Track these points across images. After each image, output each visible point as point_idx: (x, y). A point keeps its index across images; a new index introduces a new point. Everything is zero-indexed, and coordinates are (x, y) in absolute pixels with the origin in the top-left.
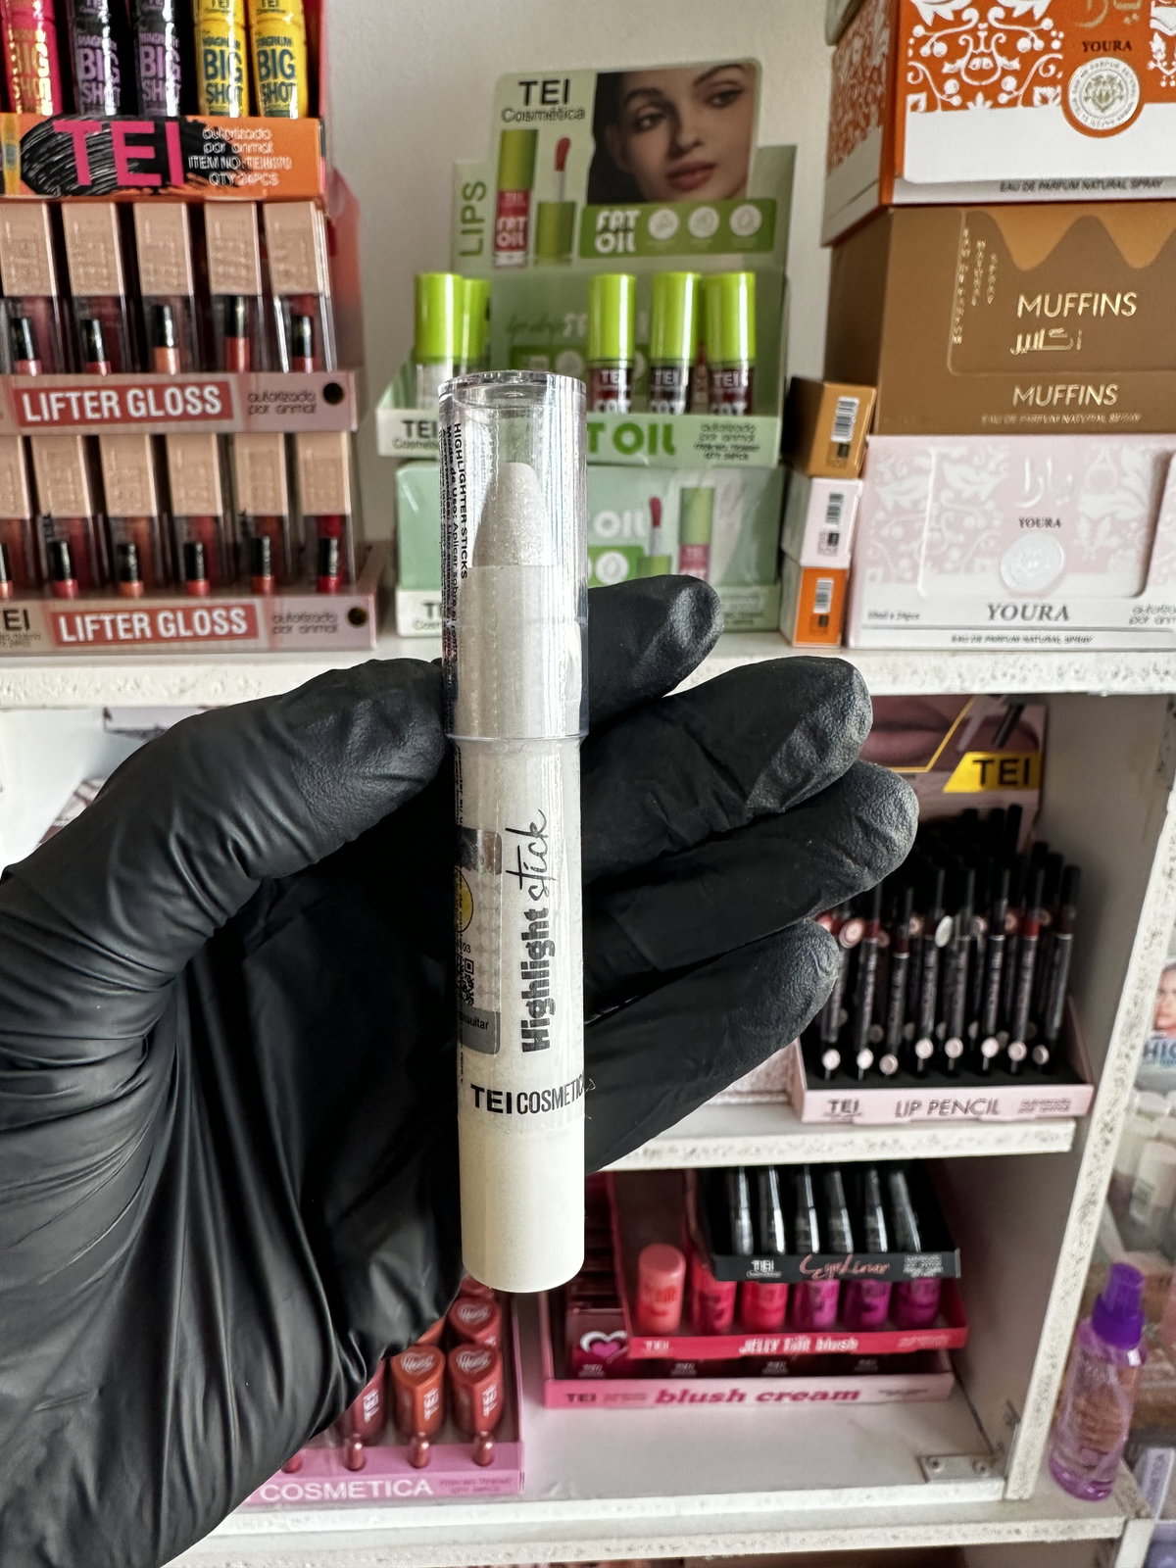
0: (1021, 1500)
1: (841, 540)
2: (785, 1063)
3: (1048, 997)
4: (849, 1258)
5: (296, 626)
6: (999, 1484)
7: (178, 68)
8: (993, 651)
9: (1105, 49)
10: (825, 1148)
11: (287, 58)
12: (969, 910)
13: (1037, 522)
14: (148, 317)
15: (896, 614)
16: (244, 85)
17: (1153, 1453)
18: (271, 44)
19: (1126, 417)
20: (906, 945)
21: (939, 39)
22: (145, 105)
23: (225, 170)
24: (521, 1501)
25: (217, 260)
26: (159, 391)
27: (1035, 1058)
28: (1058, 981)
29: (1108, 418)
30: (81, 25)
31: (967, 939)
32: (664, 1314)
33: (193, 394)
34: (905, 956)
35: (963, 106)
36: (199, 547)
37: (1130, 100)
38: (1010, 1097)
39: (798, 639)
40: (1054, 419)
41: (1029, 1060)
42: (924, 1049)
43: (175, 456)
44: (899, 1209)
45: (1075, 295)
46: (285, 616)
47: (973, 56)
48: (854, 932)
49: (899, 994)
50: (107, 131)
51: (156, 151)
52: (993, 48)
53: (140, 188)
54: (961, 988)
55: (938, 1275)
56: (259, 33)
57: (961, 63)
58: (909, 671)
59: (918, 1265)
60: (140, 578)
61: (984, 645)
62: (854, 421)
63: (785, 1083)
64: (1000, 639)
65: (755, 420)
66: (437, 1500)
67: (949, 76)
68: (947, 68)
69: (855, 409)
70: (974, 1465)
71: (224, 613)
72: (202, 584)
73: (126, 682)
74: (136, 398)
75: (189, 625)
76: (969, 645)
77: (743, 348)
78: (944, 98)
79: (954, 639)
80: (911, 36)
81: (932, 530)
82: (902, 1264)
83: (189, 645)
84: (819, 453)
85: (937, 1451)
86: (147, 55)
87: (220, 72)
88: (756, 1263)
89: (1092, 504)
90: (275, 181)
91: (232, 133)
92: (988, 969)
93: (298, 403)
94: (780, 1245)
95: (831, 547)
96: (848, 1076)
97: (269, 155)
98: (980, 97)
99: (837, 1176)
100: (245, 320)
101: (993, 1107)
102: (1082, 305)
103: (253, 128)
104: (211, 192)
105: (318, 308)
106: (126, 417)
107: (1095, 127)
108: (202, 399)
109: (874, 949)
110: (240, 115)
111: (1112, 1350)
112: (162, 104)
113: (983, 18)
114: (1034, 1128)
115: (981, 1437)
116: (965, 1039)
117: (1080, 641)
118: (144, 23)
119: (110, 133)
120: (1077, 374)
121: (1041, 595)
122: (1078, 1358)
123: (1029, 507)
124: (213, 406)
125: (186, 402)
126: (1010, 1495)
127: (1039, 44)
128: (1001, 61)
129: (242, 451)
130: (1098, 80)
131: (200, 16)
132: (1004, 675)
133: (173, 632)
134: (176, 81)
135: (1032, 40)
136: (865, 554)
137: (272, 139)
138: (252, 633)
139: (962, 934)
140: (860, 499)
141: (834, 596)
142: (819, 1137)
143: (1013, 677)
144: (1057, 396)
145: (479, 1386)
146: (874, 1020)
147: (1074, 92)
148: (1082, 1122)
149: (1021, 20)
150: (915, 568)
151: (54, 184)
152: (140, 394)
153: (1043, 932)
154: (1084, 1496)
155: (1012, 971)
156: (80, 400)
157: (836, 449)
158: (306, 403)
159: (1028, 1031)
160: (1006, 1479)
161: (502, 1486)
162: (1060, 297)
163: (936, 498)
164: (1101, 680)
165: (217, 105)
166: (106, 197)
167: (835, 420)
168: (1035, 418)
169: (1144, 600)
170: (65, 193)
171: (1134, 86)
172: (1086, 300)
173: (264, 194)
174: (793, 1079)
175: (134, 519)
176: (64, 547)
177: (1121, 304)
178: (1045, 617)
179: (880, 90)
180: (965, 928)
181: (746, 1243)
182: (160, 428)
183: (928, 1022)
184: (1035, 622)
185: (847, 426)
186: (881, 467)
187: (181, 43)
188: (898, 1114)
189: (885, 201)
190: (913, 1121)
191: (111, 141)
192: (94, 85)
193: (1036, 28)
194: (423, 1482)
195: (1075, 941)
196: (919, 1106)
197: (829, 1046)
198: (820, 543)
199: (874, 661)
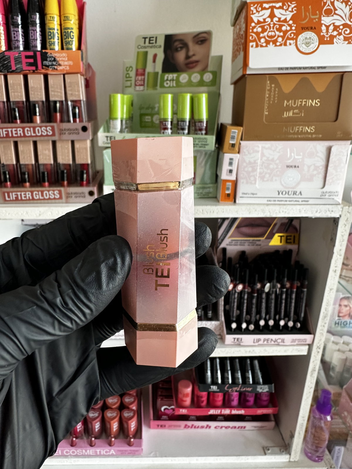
0: (295, 461)
1: (233, 172)
2: (220, 326)
3: (300, 308)
4: (240, 386)
5: (73, 196)
6: (288, 456)
7: (41, 37)
8: (279, 204)
9: (308, 29)
10: (232, 352)
11: (72, 34)
12: (275, 281)
13: (291, 167)
14: (32, 107)
15: (250, 193)
16: (60, 41)
17: (337, 448)
18: (67, 29)
19: (317, 136)
20: (256, 291)
21: (259, 27)
22: (31, 47)
23: (54, 65)
24: (142, 457)
25: (52, 91)
26: (34, 128)
27: (296, 326)
28: (302, 302)
29: (312, 136)
30: (13, 25)
31: (274, 290)
32: (186, 401)
33: (44, 129)
34: (256, 295)
35: (266, 46)
36: (46, 173)
37: (316, 44)
38: (288, 338)
39: (221, 200)
40: (296, 136)
41: (294, 326)
42: (262, 323)
43: (40, 147)
44: (256, 371)
45: (301, 100)
46: (70, 193)
47: (269, 32)
48: (240, 287)
49: (254, 306)
50: (20, 55)
51: (34, 60)
52: (275, 29)
53: (29, 71)
54: (273, 305)
55: (267, 392)
56: (64, 26)
57: (266, 34)
58: (254, 210)
59: (261, 388)
60: (29, 182)
61: (277, 203)
62: (236, 137)
63: (220, 332)
64: (281, 201)
65: (208, 137)
66: (117, 456)
67: (262, 37)
68: (262, 35)
69: (236, 133)
70: (280, 450)
71: (53, 192)
72: (47, 184)
73: (24, 212)
74: (27, 130)
75: (42, 195)
76: (272, 202)
77: (204, 115)
78: (261, 44)
79: (268, 201)
80: (251, 26)
81: (260, 168)
82: (256, 388)
83: (42, 201)
84: (226, 146)
85: (269, 445)
86: (32, 33)
87: (52, 37)
88: (212, 387)
89: (308, 161)
90: (68, 68)
91: (56, 55)
92: (281, 299)
93: (74, 131)
94: (220, 381)
95: (230, 174)
96: (239, 331)
97: (66, 61)
98: (271, 43)
99: (237, 360)
100: (59, 108)
102: (303, 103)
103: (62, 53)
104: (50, 71)
105: (81, 104)
106: (25, 136)
107: (305, 52)
108: (47, 131)
109: (246, 292)
110: (59, 50)
111: (322, 416)
112: (36, 47)
113: (272, 21)
114: (295, 347)
115: (283, 442)
116: (275, 320)
117: (306, 202)
118: (31, 24)
119: (21, 55)
120: (302, 123)
121: (293, 188)
122: (312, 418)
123: (289, 162)
124: (50, 133)
125: (42, 131)
126: (291, 460)
127: (288, 28)
128: (277, 33)
129: (59, 145)
130: (306, 38)
131: (47, 22)
132: (283, 212)
133: (38, 197)
134: (40, 40)
135: (287, 27)
136: (240, 176)
137: (67, 56)
138: (61, 198)
140: (238, 160)
141: (231, 188)
142: (230, 349)
143: (285, 212)
144: (296, 130)
145: (130, 422)
146: (247, 314)
147: (299, 42)
148: (310, 346)
149: (283, 21)
150: (255, 180)
151: (4, 70)
152: (29, 129)
153: (298, 288)
154: (315, 461)
155: (289, 300)
156: (12, 131)
157: (231, 145)
158: (77, 132)
159: (294, 317)
160: (290, 455)
161: (136, 452)
162: (297, 101)
163: (261, 159)
164: (312, 213)
165: (52, 47)
166: (20, 73)
167: (231, 136)
168: (291, 136)
169: (324, 190)
170: (8, 72)
171: (317, 39)
172: (305, 102)
173: (65, 72)
174: (223, 331)
175: (28, 165)
176: (7, 173)
177: (315, 103)
178: (295, 194)
179: (243, 41)
180: (273, 287)
181: (209, 380)
182: (35, 139)
183: (263, 315)
184: (292, 196)
185: (234, 138)
186: (245, 150)
187: (41, 29)
188: (254, 342)
189: (245, 73)
190: (259, 345)
191: (21, 57)
192: (16, 42)
193: (288, 23)
194: (112, 450)
195: (308, 291)
196: (260, 340)
197: (233, 322)
198: (227, 173)
199: (244, 207)
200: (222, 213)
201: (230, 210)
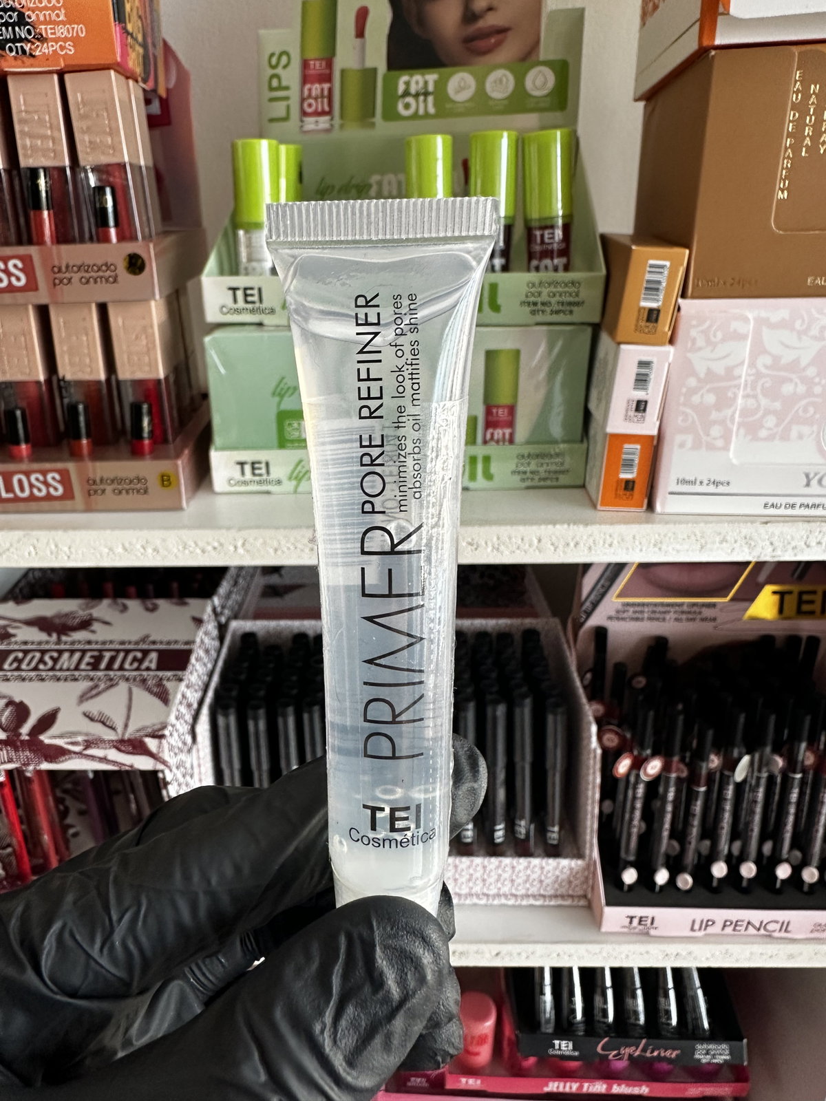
1: (649, 407)
2: (586, 873)
4: (644, 1041)
5: (109, 489)
8: (808, 519)
10: (623, 956)
15: (706, 482)
20: (703, 780)
23: (21, 39)
25: (25, 134)
31: (765, 775)
32: (477, 1054)
36: (18, 413)
38: (801, 919)
39: (602, 504)
42: (719, 870)
46: (98, 481)
48: (654, 767)
54: (757, 818)
55: (725, 1060)
58: (717, 539)
59: (707, 1053)
61: (798, 511)
62: (664, 284)
63: (585, 891)
64: (815, 506)
69: (666, 272)
71: (41, 478)
72: (23, 448)
75: (9, 488)
76: (782, 511)
79: (766, 506)
81: (746, 396)
82: (693, 1050)
83: (11, 506)
84: (628, 319)
88: (557, 1042)
90: (70, 49)
93: (100, 273)
95: (639, 415)
96: (645, 894)
100: (48, 192)
101: (785, 927)
104: (9, 63)
105: (122, 177)
108: (8, 272)
109: (672, 782)
114: (824, 947)
116: (758, 862)
124: (18, 279)
132: (819, 543)
136: (674, 422)
138: (68, 495)
139: (760, 770)
140: (669, 364)
141: (641, 459)
142: (616, 947)
146: (672, 835)
150: (727, 438)
157: (645, 314)
158: (109, 273)
163: (753, 364)
167: (645, 285)
173: (63, 64)
174: (594, 888)
180: (764, 763)
185: (657, 290)
186: (693, 333)
188: (692, 929)
189: (706, 43)
190: (706, 935)
196: (714, 923)
197: (629, 864)
198: (627, 411)
199: (683, 530)
200: (607, 545)
201: (634, 537)
